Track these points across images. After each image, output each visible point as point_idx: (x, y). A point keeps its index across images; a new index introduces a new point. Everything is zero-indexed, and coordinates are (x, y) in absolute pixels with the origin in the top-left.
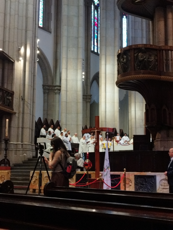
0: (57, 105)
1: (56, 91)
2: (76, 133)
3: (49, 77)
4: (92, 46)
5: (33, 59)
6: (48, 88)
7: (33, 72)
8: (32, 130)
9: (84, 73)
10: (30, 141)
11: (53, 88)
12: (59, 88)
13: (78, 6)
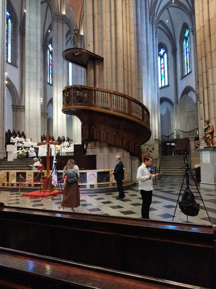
0: (23, 120)
1: (22, 110)
2: (36, 141)
3: (17, 100)
4: (48, 79)
5: (3, 87)
6: (16, 107)
7: (2, 97)
8: (3, 139)
9: (42, 99)
10: (2, 147)
11: (20, 108)
12: (24, 107)
13: (37, 51)
